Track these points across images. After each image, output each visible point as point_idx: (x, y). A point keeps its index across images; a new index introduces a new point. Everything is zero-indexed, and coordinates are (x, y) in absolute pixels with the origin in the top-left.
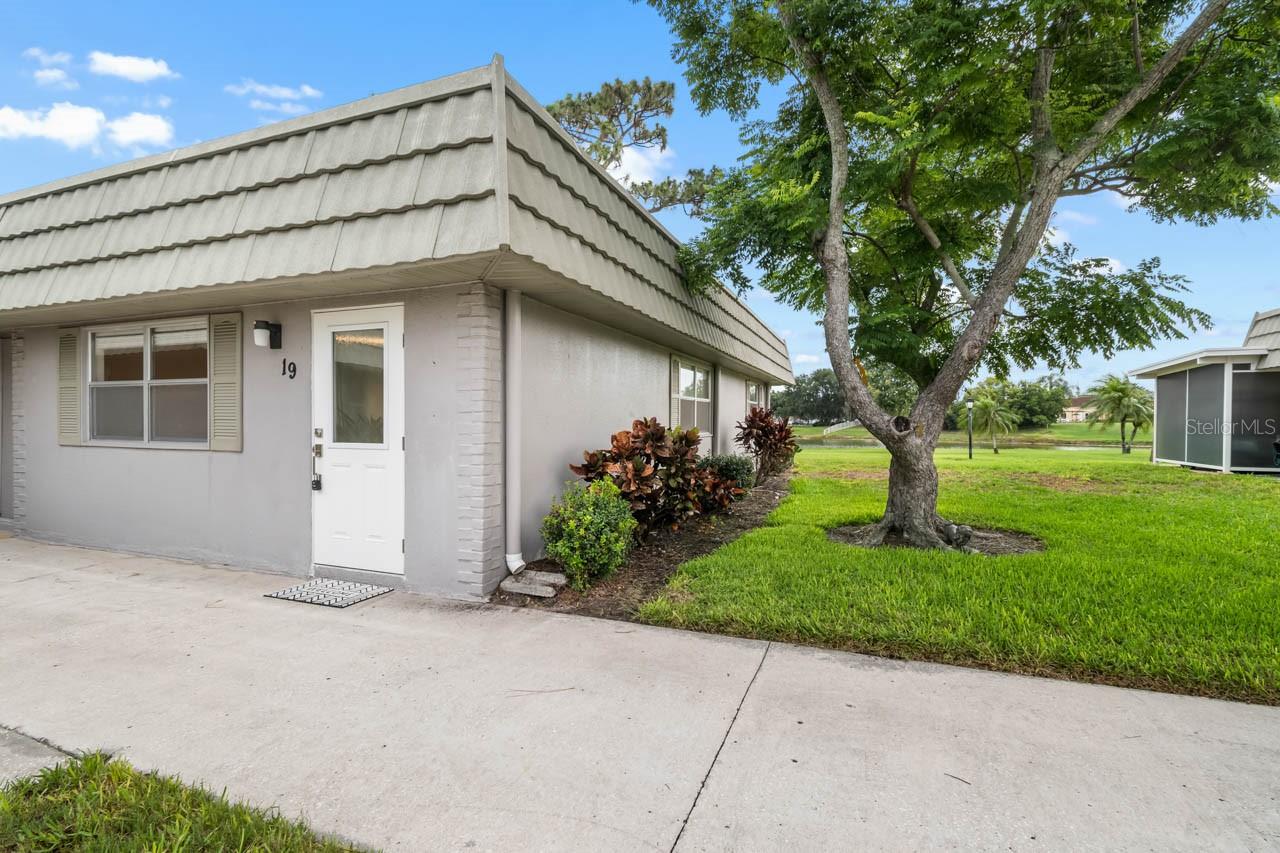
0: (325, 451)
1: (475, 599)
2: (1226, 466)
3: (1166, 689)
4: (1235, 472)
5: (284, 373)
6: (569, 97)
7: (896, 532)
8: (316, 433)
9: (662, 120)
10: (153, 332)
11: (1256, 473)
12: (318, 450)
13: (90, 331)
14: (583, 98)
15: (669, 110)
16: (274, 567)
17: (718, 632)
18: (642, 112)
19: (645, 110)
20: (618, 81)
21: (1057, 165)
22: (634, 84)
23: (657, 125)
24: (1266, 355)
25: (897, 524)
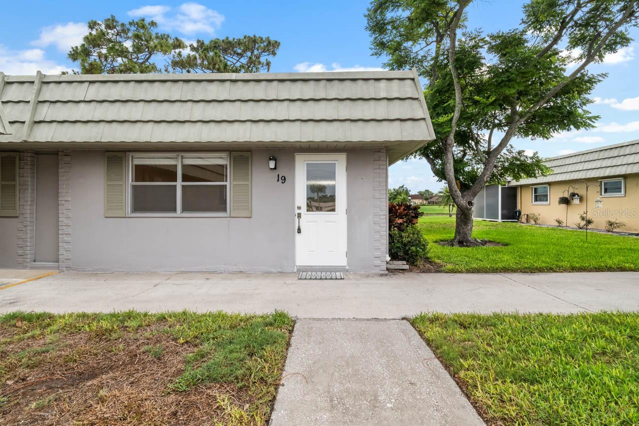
0: (302, 216)
1: (383, 272)
2: (500, 220)
3: (596, 271)
4: (503, 222)
5: (278, 181)
6: (227, 38)
7: (461, 243)
8: (298, 208)
9: (270, 58)
10: (182, 157)
11: (511, 222)
12: (299, 215)
13: (131, 154)
14: (236, 40)
15: (274, 54)
16: (273, 270)
17: (478, 272)
18: (262, 52)
19: (263, 52)
20: (254, 36)
21: (519, 120)
22: (262, 39)
23: (267, 60)
24: (510, 181)
25: (461, 240)
